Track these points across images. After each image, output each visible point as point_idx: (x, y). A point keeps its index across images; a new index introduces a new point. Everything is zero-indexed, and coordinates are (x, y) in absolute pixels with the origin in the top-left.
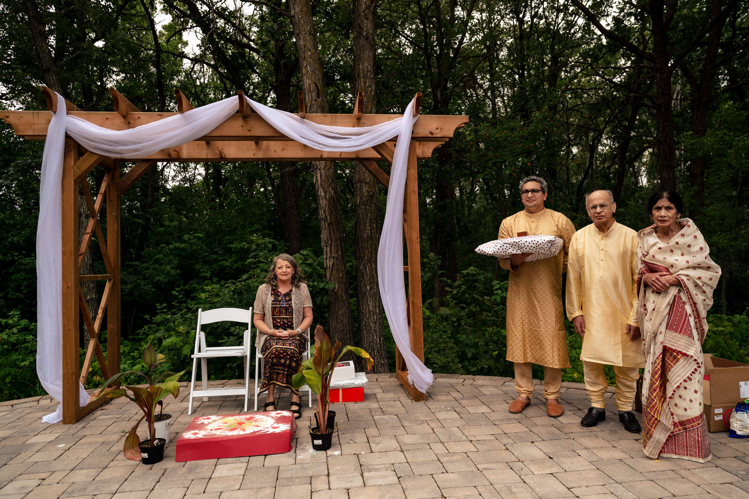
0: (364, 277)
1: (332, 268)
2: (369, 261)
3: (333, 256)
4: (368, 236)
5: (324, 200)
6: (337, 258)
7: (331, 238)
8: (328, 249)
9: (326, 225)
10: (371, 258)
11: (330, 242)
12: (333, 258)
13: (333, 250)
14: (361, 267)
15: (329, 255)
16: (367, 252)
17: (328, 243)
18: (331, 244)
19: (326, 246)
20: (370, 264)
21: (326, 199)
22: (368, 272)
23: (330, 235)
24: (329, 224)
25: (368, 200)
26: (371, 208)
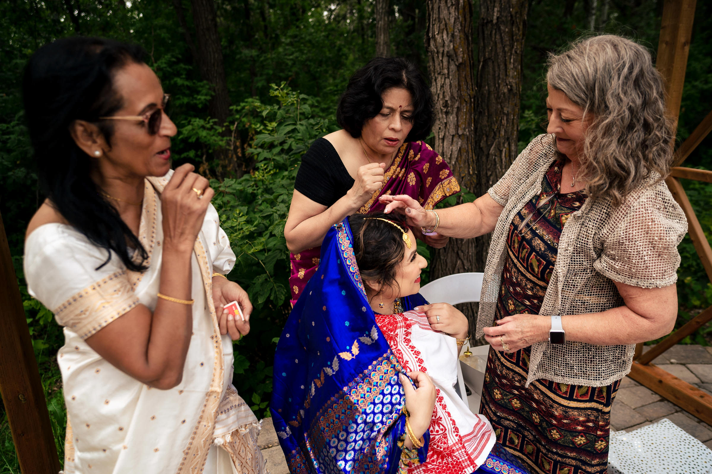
0: (496, 168)
1: (457, 159)
2: (508, 139)
3: (460, 132)
4: (510, 90)
5: (452, 10)
6: (467, 137)
7: (460, 97)
8: (452, 118)
9: (453, 67)
10: (512, 134)
11: (456, 105)
12: (460, 136)
13: (461, 121)
14: (492, 150)
15: (452, 131)
16: (504, 122)
17: (452, 106)
18: (458, 108)
19: (447, 113)
20: (509, 145)
21: (457, 9)
22: (504, 160)
23: (459, 89)
24: (459, 67)
25: (516, 13)
26: (519, 30)
